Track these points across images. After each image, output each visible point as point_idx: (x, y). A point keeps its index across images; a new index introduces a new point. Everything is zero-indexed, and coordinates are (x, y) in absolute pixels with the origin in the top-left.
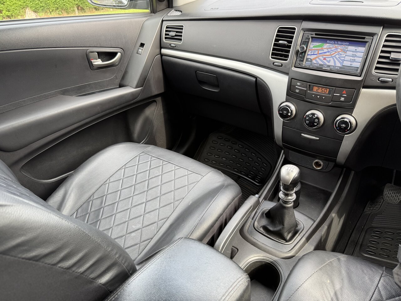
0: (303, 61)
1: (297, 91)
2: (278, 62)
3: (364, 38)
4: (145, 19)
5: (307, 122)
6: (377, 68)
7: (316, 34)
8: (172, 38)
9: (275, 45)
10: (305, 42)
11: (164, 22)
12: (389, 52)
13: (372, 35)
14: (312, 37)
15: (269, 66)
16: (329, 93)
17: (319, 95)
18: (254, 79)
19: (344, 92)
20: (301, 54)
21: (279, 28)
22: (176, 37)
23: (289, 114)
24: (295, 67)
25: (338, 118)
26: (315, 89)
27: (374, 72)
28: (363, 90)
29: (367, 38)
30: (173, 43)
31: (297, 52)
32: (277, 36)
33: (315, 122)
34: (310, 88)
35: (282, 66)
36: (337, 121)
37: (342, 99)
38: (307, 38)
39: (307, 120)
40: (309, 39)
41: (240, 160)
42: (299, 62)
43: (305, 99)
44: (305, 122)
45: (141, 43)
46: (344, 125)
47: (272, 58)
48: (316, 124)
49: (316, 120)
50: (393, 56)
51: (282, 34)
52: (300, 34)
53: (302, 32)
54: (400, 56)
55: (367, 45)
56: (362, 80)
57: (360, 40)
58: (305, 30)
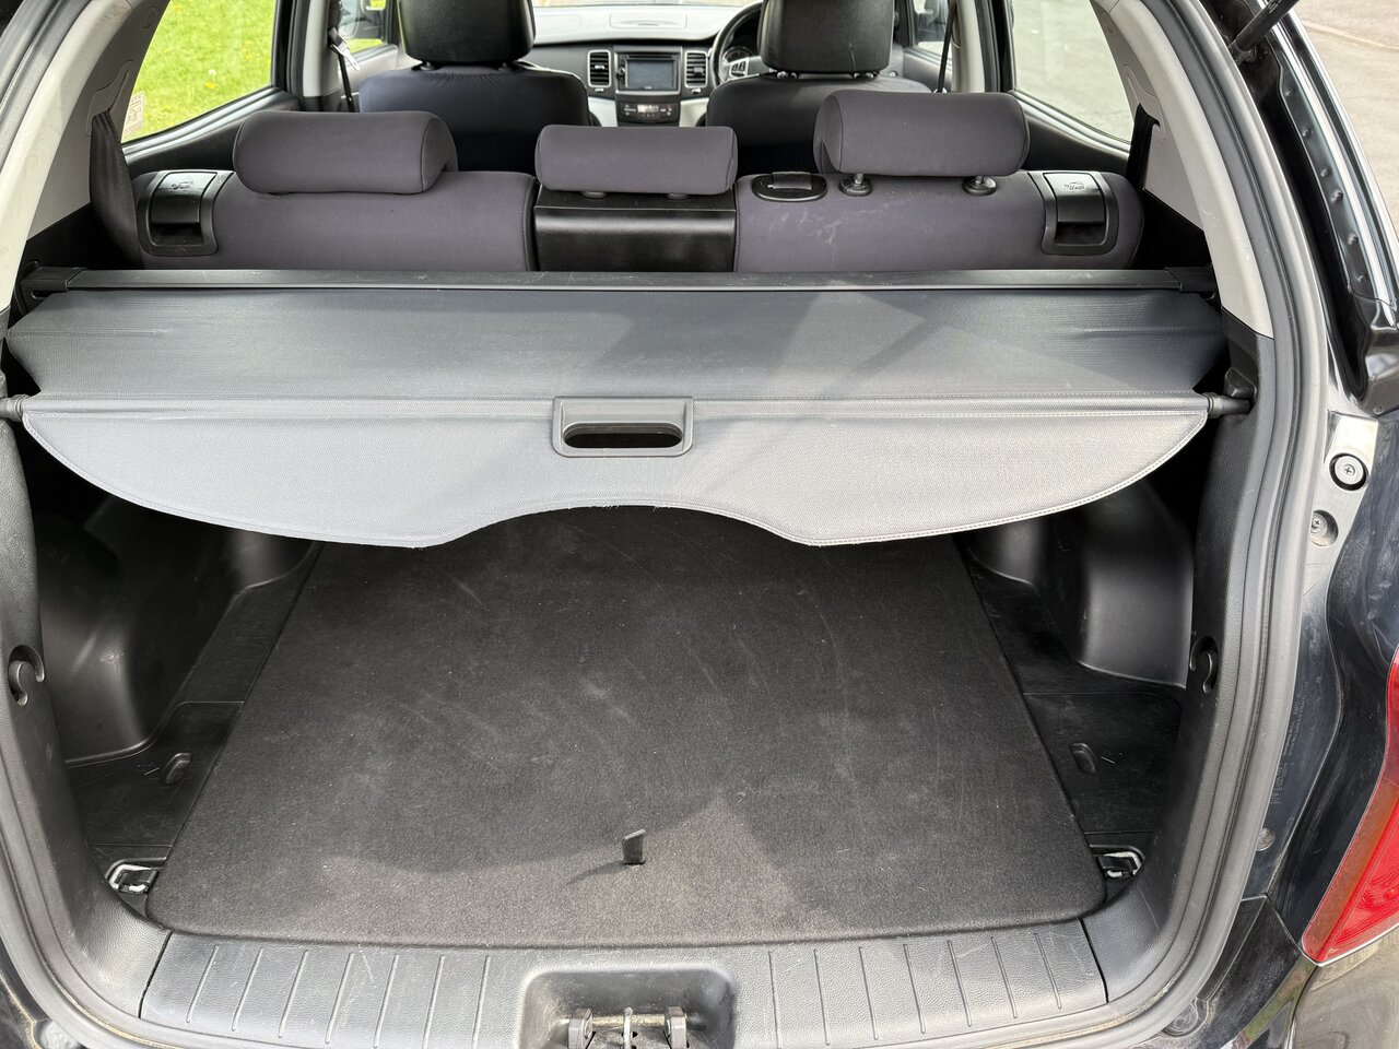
0: (625, 83)
1: (626, 114)
2: (600, 88)
3: (670, 57)
6: (688, 82)
7: (630, 57)
9: (591, 70)
10: (621, 65)
12: (693, 68)
13: (677, 54)
14: (627, 60)
15: (592, 93)
16: (657, 109)
17: (648, 114)
19: (669, 107)
20: (621, 77)
21: (591, 53)
24: (618, 90)
27: (687, 86)
28: (683, 103)
29: (674, 57)
31: (617, 75)
32: (591, 61)
35: (605, 91)
37: (669, 114)
38: (622, 61)
40: (625, 62)
42: (621, 85)
47: (591, 84)
50: (696, 70)
51: (596, 59)
52: (614, 58)
53: (616, 56)
54: (701, 70)
55: (675, 63)
56: (680, 94)
57: (667, 59)
58: (619, 53)
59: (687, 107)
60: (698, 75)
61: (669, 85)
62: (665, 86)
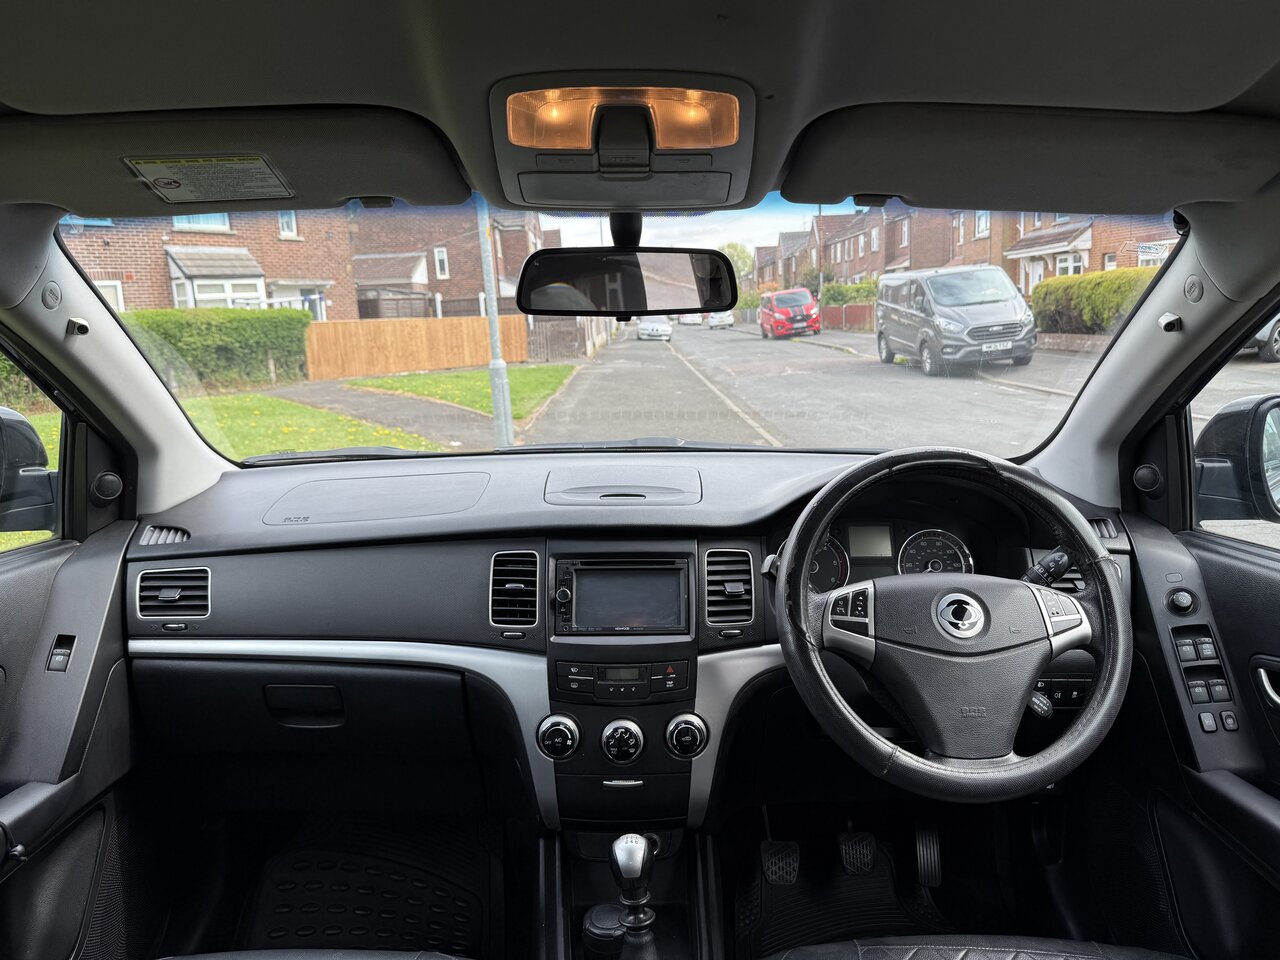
0: (570, 620)
1: (574, 686)
2: (513, 630)
3: (673, 563)
4: (58, 561)
5: (614, 750)
6: (711, 614)
7: (583, 564)
8: (170, 606)
9: (495, 593)
10: (563, 581)
11: (130, 564)
12: (721, 583)
13: (687, 555)
14: (576, 570)
15: (494, 642)
16: (641, 677)
17: (622, 686)
18: (458, 678)
19: (670, 670)
20: (560, 608)
21: (497, 556)
22: (183, 603)
23: (569, 742)
24: (556, 635)
25: (671, 727)
26: (612, 674)
27: (709, 621)
28: (701, 659)
29: (679, 563)
30: (175, 620)
31: (553, 602)
32: (496, 573)
33: (631, 747)
34: (602, 675)
35: (524, 636)
36: (672, 732)
37: (670, 684)
38: (565, 573)
39: (613, 746)
40: (571, 574)
41: (384, 915)
42: (562, 623)
43: (595, 699)
44: (610, 752)
45: (61, 636)
46: (688, 738)
47: (494, 621)
48: (632, 751)
49: (632, 742)
50: (729, 588)
51: (505, 569)
52: (546, 569)
53: (552, 563)
54: (740, 588)
55: (682, 574)
56: (695, 641)
57: (667, 566)
58: (558, 557)
59: (709, 666)
60: (734, 598)
61: (669, 622)
62: (661, 623)
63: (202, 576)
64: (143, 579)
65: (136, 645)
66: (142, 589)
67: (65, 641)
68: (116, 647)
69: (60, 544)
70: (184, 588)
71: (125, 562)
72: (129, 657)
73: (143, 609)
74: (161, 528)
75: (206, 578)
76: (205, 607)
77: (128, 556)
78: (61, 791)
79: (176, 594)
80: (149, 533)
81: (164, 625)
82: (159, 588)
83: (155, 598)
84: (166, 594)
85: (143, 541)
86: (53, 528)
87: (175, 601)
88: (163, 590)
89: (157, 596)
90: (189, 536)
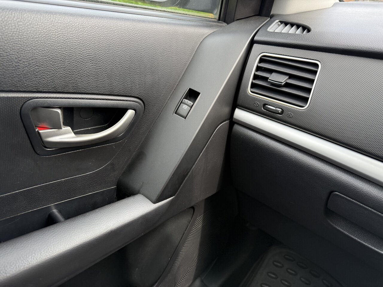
4: (207, 31)
11: (255, 45)
22: (286, 90)
45: (190, 90)
63: (312, 68)
64: (261, 60)
65: (240, 114)
66: (258, 69)
67: (193, 95)
68: (226, 110)
69: (215, 22)
70: (291, 76)
71: (253, 42)
72: (233, 122)
73: (253, 86)
74: (286, 24)
75: (315, 73)
76: (306, 100)
77: (256, 38)
78: (156, 211)
79: (282, 79)
80: (277, 25)
81: (265, 105)
82: (271, 71)
83: (265, 79)
84: (275, 78)
85: (271, 29)
86: (215, 12)
87: (280, 86)
88: (274, 74)
89: (267, 78)
90: (309, 31)
